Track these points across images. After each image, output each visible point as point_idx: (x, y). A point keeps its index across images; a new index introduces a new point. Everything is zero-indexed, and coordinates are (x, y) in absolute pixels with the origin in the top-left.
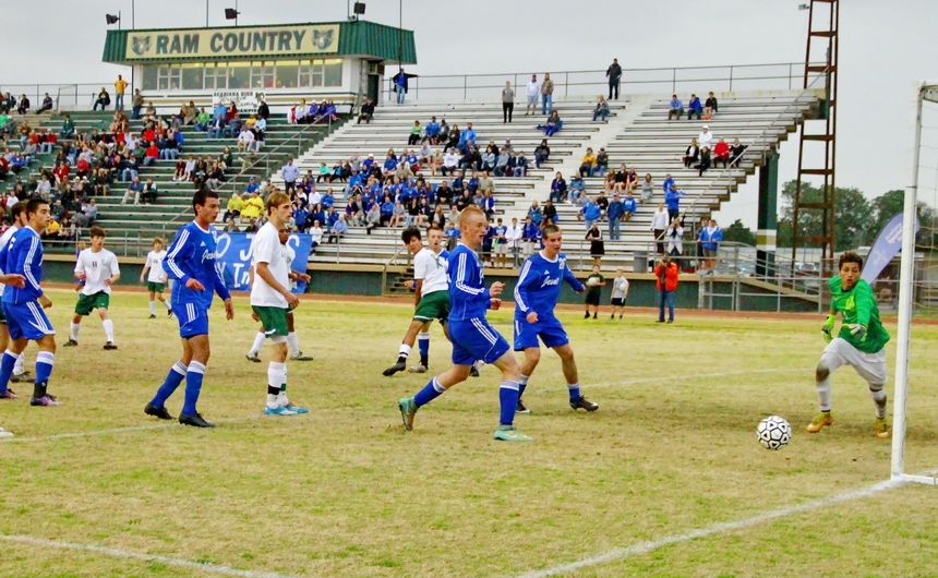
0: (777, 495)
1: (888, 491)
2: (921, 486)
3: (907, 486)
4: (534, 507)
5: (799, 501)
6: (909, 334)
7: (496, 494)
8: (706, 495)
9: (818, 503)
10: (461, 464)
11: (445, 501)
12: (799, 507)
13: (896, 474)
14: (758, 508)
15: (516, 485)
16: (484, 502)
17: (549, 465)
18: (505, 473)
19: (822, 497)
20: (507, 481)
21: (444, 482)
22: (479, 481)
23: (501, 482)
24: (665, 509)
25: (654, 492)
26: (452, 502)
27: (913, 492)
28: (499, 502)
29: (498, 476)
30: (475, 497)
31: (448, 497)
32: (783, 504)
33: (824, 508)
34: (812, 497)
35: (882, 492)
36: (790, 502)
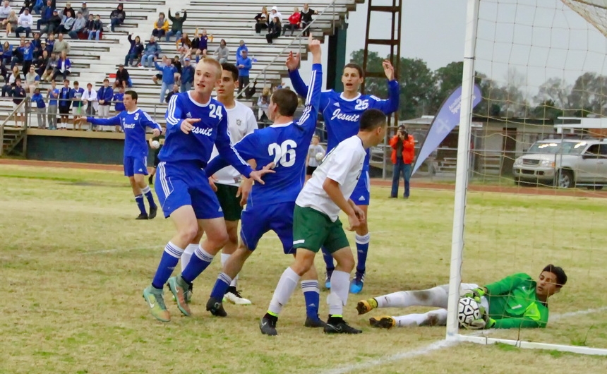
0: (338, 353)
1: (443, 350)
2: (474, 346)
3: (461, 345)
4: (101, 364)
5: (359, 360)
6: (467, 201)
7: (65, 351)
8: (270, 353)
9: (376, 362)
10: (31, 322)
11: (14, 358)
12: (358, 366)
13: (451, 334)
14: (319, 367)
15: (85, 342)
16: (53, 359)
17: (118, 324)
18: (75, 331)
19: (380, 356)
20: (77, 339)
21: (14, 339)
22: (48, 338)
23: (71, 340)
24: (229, 367)
25: (220, 350)
26: (21, 358)
27: (466, 351)
28: (69, 359)
29: (67, 334)
30: (44, 353)
31: (19, 353)
32: (343, 362)
33: (382, 367)
34: (372, 356)
35: (438, 351)
36: (350, 360)
